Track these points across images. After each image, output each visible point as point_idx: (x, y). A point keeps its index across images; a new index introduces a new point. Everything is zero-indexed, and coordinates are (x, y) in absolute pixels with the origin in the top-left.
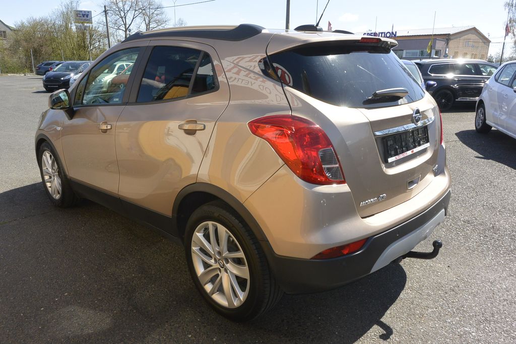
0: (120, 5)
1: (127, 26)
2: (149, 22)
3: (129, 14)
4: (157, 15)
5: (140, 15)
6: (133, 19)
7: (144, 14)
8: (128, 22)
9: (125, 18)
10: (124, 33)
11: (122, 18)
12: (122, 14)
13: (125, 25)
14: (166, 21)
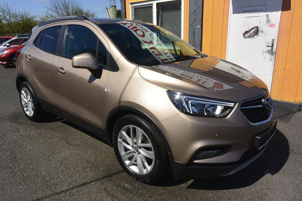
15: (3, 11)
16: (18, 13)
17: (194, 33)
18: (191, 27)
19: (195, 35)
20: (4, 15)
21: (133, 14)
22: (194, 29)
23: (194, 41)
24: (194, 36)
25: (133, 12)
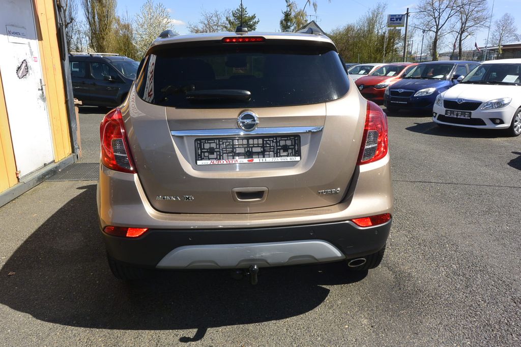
0: (436, 5)
1: (439, 27)
2: (467, 20)
3: (444, 14)
4: (478, 12)
5: (456, 14)
6: (448, 18)
7: (461, 13)
8: (441, 22)
9: (439, 18)
10: (435, 34)
11: (435, 18)
12: (437, 14)
13: (437, 26)
14: (486, 19)
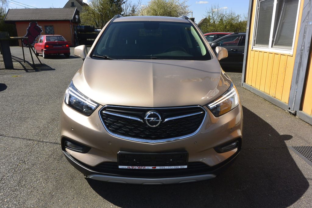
15: (213, 12)
16: (224, 13)
17: (305, 32)
18: (303, 23)
19: (305, 35)
20: (213, 15)
21: (258, 9)
22: (305, 27)
23: (303, 44)
24: (304, 37)
25: (258, 7)
